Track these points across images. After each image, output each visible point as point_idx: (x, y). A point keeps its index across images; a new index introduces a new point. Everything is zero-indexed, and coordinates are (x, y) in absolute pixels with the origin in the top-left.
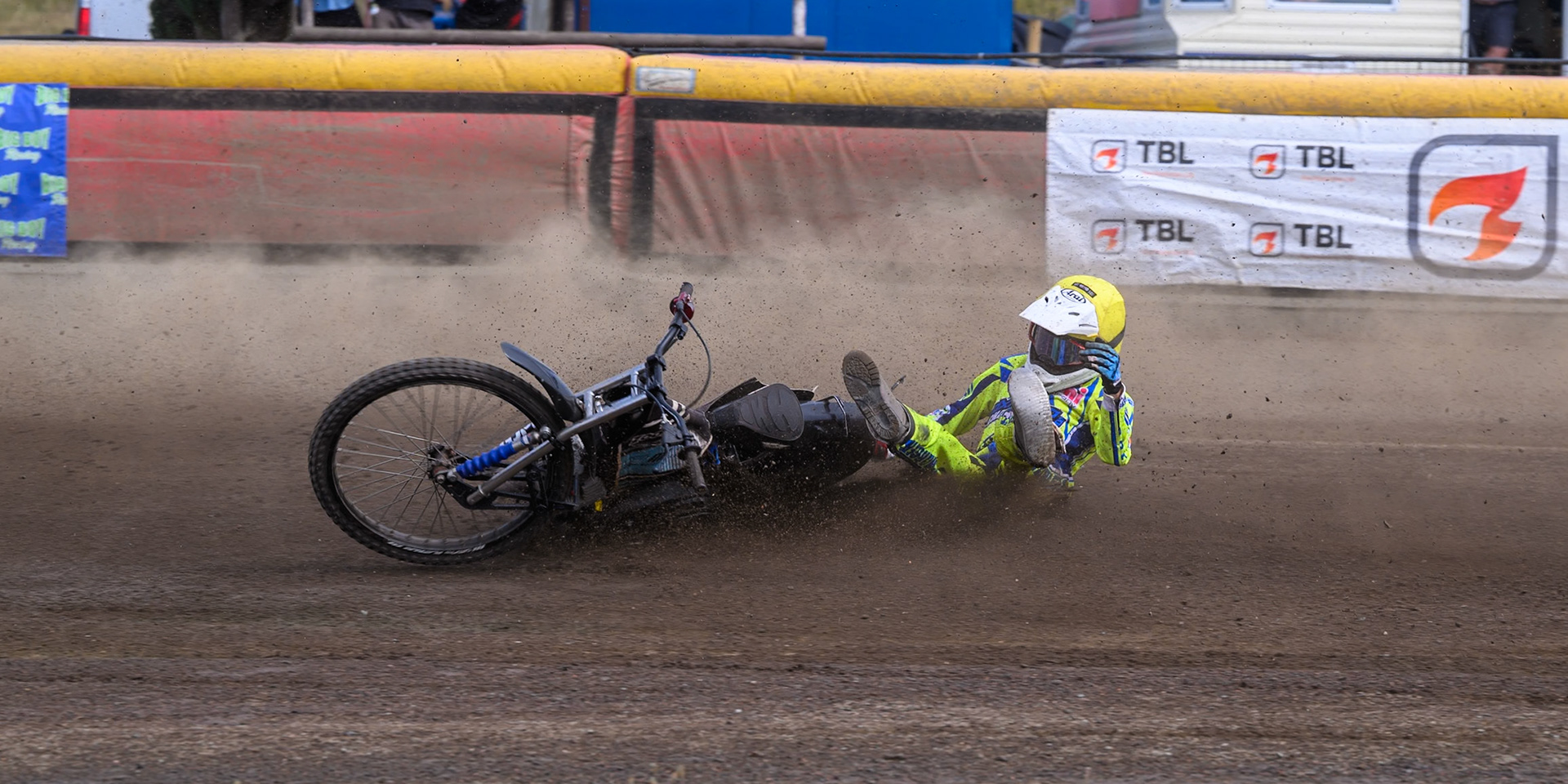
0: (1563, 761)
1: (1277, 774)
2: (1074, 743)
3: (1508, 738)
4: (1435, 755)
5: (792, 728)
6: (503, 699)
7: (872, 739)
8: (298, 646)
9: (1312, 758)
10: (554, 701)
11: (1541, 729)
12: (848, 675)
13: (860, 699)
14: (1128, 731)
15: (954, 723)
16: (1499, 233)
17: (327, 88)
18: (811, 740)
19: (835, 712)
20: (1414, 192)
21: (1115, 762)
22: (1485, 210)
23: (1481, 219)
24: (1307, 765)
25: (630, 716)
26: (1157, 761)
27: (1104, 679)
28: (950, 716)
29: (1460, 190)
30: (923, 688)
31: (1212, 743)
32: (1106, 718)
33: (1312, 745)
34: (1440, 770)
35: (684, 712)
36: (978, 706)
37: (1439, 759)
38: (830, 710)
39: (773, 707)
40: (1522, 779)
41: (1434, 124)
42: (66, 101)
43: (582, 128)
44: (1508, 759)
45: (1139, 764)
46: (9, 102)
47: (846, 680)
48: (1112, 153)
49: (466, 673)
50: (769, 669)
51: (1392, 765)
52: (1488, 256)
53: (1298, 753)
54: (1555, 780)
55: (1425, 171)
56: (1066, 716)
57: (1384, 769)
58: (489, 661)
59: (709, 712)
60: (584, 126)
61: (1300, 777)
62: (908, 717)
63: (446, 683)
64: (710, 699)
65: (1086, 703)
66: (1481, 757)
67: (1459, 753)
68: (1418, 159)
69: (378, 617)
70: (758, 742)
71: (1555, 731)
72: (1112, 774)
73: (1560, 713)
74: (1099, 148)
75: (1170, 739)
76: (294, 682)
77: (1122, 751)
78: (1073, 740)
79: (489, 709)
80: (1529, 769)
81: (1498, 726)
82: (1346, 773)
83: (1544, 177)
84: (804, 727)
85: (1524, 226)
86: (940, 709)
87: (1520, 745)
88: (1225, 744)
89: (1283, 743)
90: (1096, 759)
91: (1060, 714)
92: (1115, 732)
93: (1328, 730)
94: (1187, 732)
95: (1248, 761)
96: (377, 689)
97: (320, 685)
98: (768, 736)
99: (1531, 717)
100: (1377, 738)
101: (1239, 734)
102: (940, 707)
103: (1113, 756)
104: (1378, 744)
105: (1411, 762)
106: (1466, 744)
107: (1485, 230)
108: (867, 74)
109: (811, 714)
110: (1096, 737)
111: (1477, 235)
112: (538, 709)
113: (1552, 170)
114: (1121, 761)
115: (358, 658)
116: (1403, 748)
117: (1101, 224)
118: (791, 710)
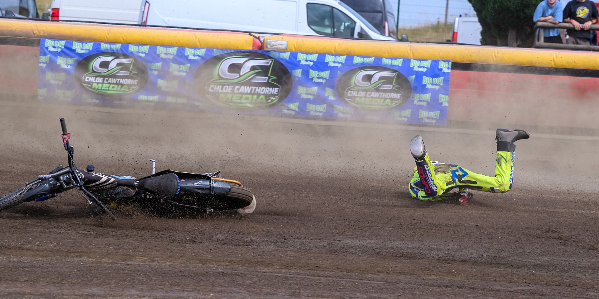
42: (450, 67)
46: (429, 67)
69: (564, 270)
76: (532, 293)
97: (542, 295)
115: (557, 285)
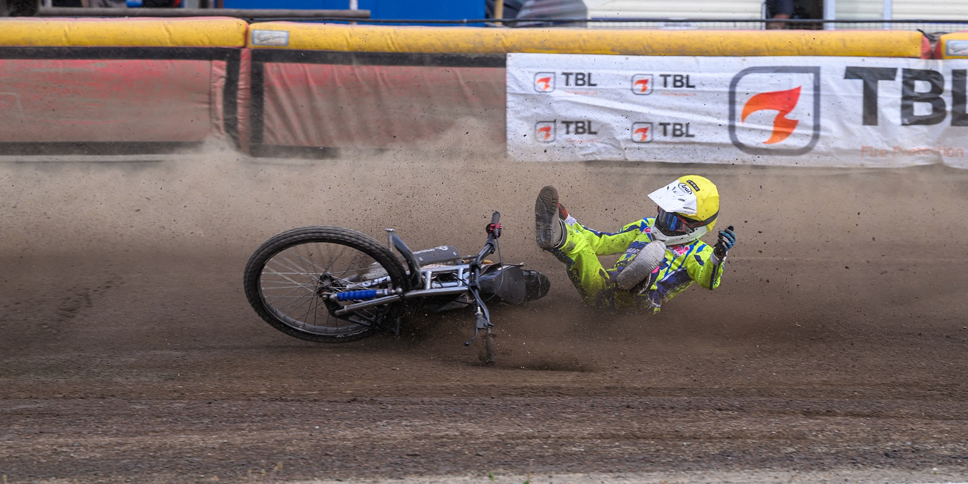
0: (824, 451)
1: (648, 461)
2: (524, 444)
3: (790, 437)
4: (746, 448)
5: (350, 437)
6: (171, 422)
7: (399, 443)
8: (44, 392)
9: (670, 451)
10: (203, 423)
11: (810, 431)
12: (385, 404)
13: (392, 419)
14: (556, 436)
15: (451, 433)
16: (785, 126)
17: (60, 45)
18: (362, 445)
19: (377, 427)
20: (732, 102)
21: (549, 456)
22: (776, 112)
23: (773, 119)
24: (667, 455)
25: (249, 432)
26: (575, 455)
27: (542, 404)
28: (447, 429)
29: (761, 100)
30: (431, 412)
31: (609, 443)
32: (544, 428)
33: (670, 443)
34: (748, 457)
35: (284, 429)
36: (465, 422)
37: (748, 450)
38: (374, 426)
39: (338, 424)
40: (799, 462)
41: (744, 60)
43: (219, 68)
44: (790, 450)
45: (564, 456)
47: (384, 407)
48: (546, 80)
49: (148, 407)
50: (336, 401)
51: (719, 454)
52: (778, 141)
53: (662, 448)
54: (818, 462)
55: (738, 89)
56: (519, 428)
57: (714, 458)
58: (163, 399)
59: (299, 428)
60: (220, 67)
61: (662, 463)
62: (422, 430)
63: (136, 413)
64: (300, 420)
65: (531, 419)
66: (774, 449)
67: (760, 447)
68: (734, 82)
70: (329, 446)
71: (819, 432)
72: (547, 463)
73: (822, 421)
74: (539, 77)
75: (583, 441)
77: (554, 448)
78: (524, 442)
79: (162, 428)
80: (803, 456)
81: (784, 430)
82: (691, 460)
83: (812, 92)
84: (357, 437)
85: (800, 122)
86: (441, 424)
87: (798, 441)
88: (617, 444)
89: (652, 442)
90: (538, 454)
91: (516, 426)
92: (549, 437)
93: (680, 434)
94: (593, 436)
95: (631, 453)
96: (93, 418)
98: (335, 443)
99: (803, 424)
100: (710, 438)
101: (626, 437)
102: (441, 423)
103: (548, 452)
104: (710, 442)
105: (731, 453)
106: (765, 441)
107: (776, 125)
108: (395, 33)
109: (362, 429)
110: (538, 440)
111: (772, 128)
112: (193, 428)
113: (817, 88)
114: (553, 455)
116: (726, 444)
117: (540, 124)
118: (350, 427)
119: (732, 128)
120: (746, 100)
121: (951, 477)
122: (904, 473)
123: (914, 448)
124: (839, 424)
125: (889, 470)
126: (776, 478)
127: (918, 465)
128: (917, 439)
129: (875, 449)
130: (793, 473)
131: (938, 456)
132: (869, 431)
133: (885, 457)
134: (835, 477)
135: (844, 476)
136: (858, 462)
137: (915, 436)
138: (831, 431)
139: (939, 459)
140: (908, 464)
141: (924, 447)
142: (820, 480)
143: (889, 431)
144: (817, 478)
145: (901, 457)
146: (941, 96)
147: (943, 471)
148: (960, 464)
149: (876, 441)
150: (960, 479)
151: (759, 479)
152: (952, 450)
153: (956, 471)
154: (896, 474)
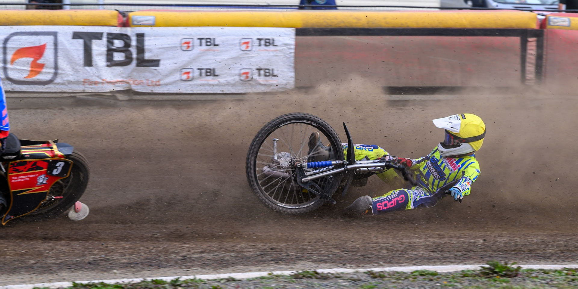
0: (52, 262)
3: (33, 254)
4: (6, 262)
11: (45, 250)
16: (37, 68)
20: (5, 53)
22: (32, 59)
23: (30, 63)
29: (22, 52)
34: (7, 267)
37: (6, 263)
40: (37, 269)
41: (11, 28)
44: (33, 262)
52: (34, 76)
54: (48, 269)
55: (9, 45)
66: (22, 262)
67: (15, 261)
68: (6, 41)
71: (50, 251)
73: (53, 244)
80: (39, 265)
81: (30, 250)
83: (53, 47)
85: (46, 66)
87: (37, 256)
99: (42, 246)
106: (18, 257)
107: (32, 67)
111: (29, 69)
113: (56, 44)
119: (5, 69)
120: (13, 52)
121: (126, 275)
122: (99, 274)
123: (106, 259)
124: (62, 245)
125: (90, 272)
126: (22, 279)
127: (108, 269)
128: (109, 253)
129: (83, 260)
130: (33, 275)
131: (120, 263)
132: (80, 250)
133: (89, 264)
134: (58, 278)
135: (63, 277)
136: (72, 268)
137: (108, 252)
138: (57, 250)
139: (120, 265)
140: (102, 269)
141: (112, 258)
142: (49, 279)
143: (92, 249)
144: (48, 278)
145: (98, 265)
146: (130, 49)
147: (123, 272)
148: (133, 268)
149: (84, 255)
150: (132, 276)
151: (12, 280)
152: (129, 259)
153: (130, 272)
154: (95, 274)
